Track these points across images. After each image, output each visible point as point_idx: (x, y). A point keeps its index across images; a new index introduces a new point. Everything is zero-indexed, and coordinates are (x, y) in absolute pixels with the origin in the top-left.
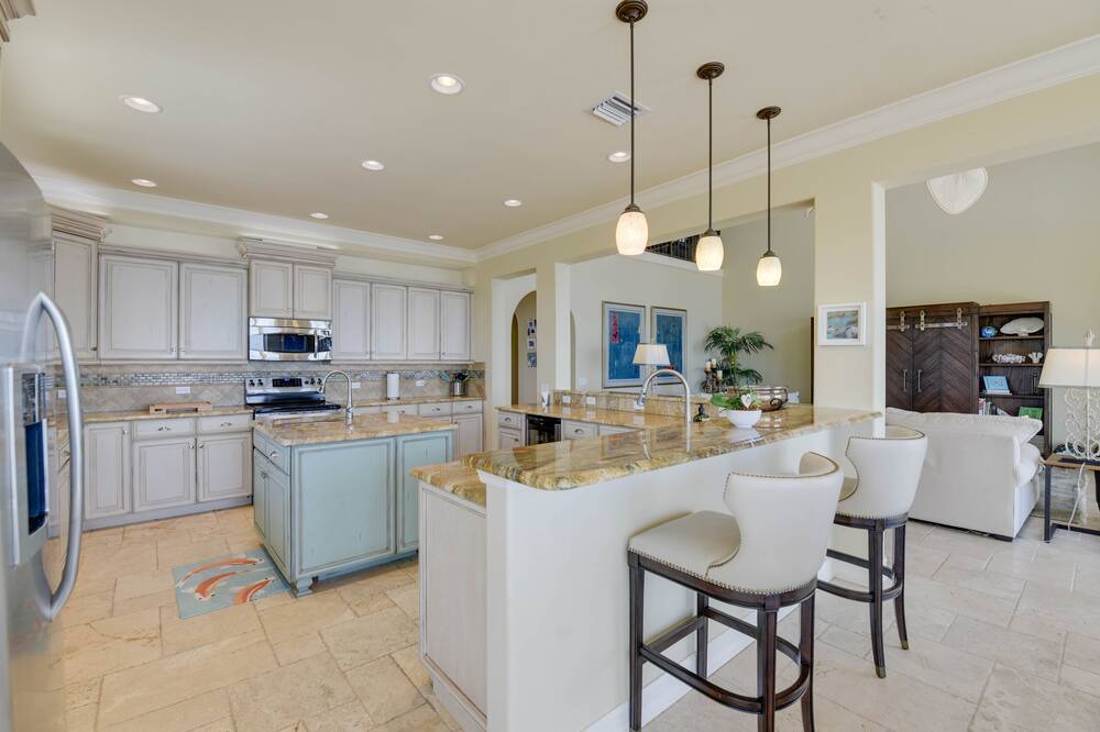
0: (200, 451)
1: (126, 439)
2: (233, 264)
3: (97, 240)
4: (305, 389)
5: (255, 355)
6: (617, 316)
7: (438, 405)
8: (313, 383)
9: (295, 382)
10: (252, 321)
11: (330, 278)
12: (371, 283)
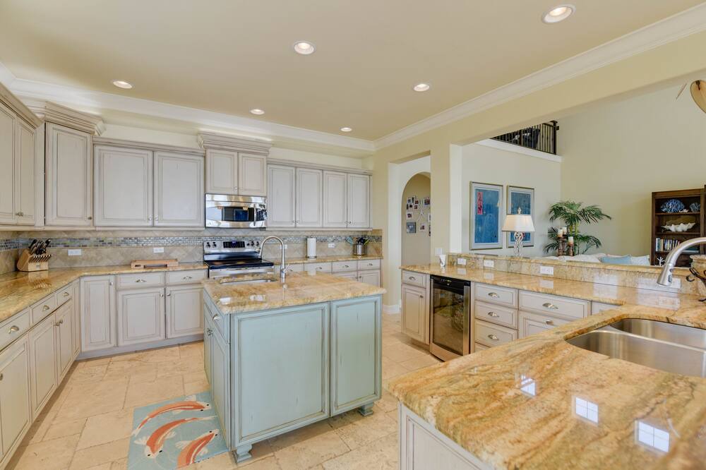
0: (168, 298)
1: (112, 288)
2: (193, 153)
3: (91, 133)
4: (248, 249)
5: (210, 223)
6: (481, 193)
7: (347, 263)
8: (253, 245)
9: (240, 244)
10: (208, 197)
11: (265, 164)
12: (296, 167)
